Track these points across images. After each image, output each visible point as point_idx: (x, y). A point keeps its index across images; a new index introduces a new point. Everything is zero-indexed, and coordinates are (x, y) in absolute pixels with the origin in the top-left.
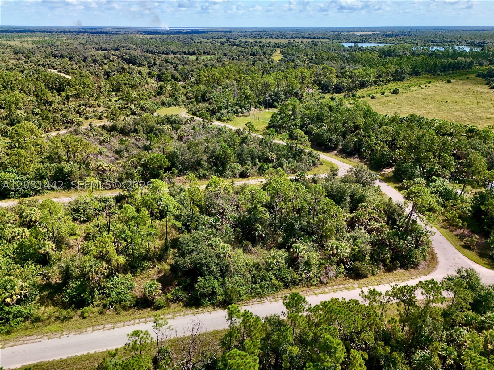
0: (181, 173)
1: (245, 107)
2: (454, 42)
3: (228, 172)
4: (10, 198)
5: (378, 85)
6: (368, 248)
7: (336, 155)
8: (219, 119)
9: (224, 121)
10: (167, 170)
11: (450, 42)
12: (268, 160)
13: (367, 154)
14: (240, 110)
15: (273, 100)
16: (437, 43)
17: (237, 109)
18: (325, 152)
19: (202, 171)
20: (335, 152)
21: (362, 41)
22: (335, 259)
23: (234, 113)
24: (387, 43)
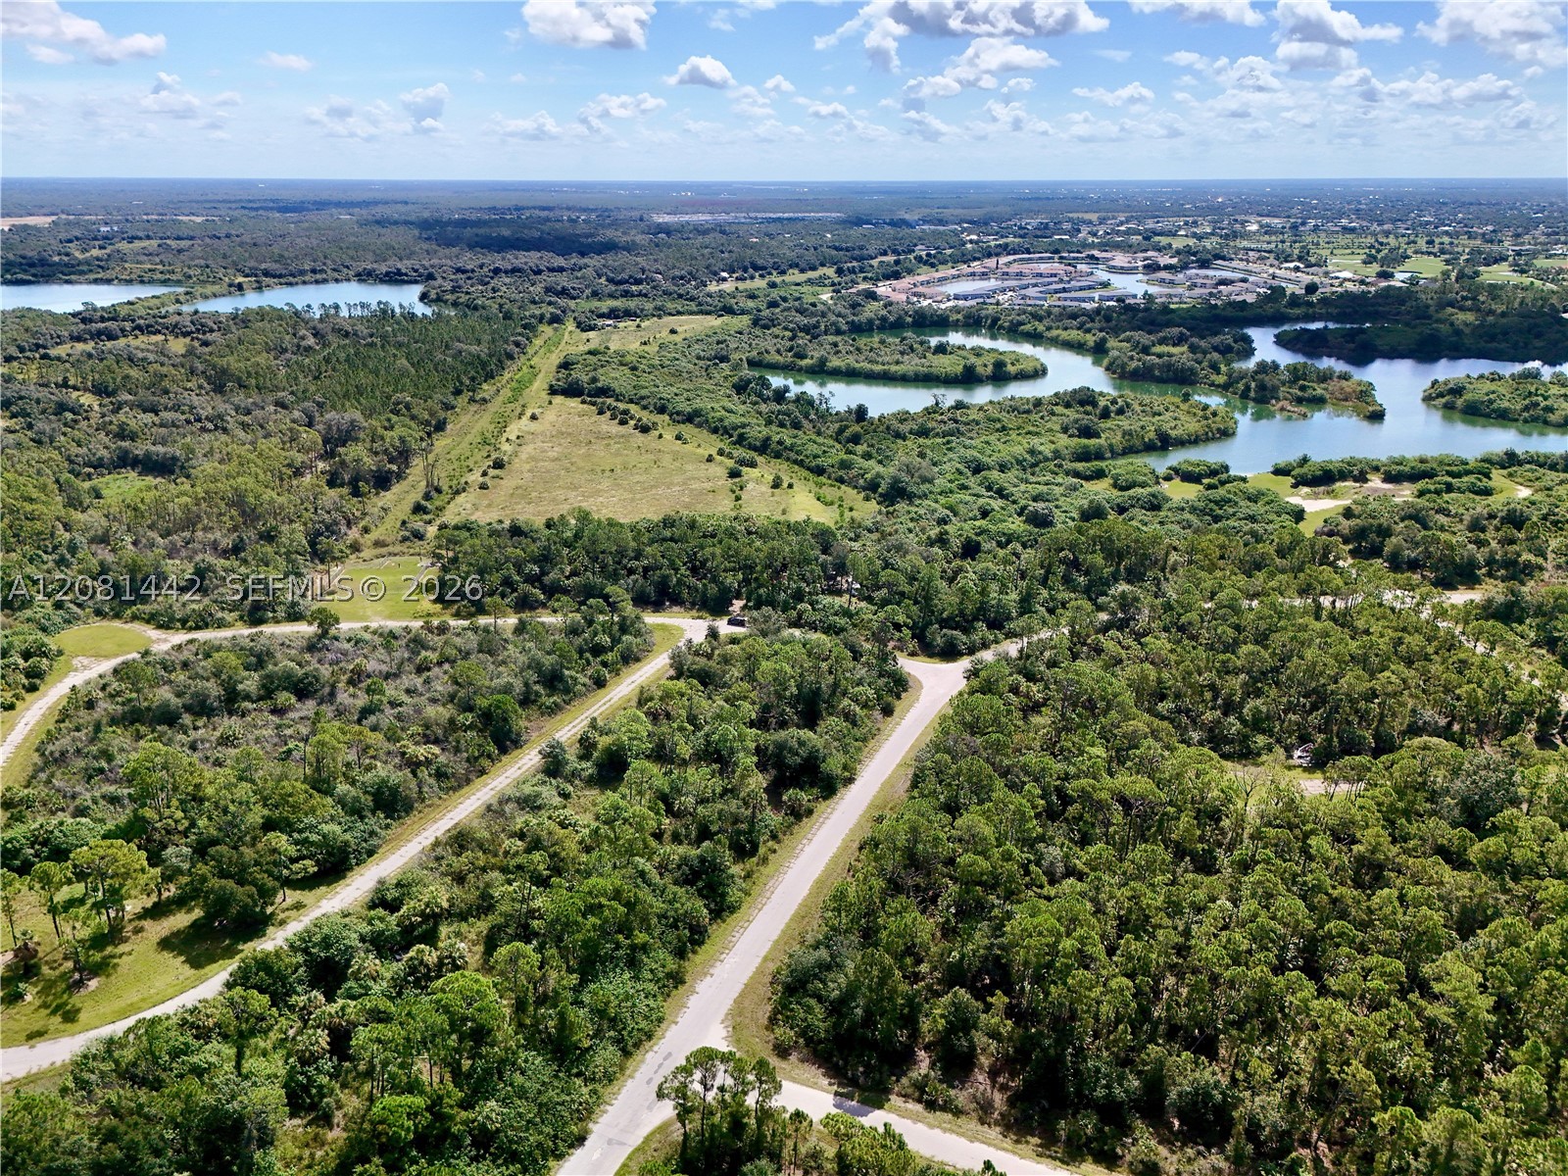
2: (323, 271)
3: (576, 687)
12: (600, 650)
16: (283, 276)
24: (129, 282)
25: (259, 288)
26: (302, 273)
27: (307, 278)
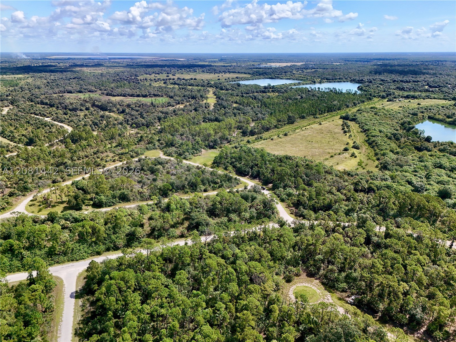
0: (176, 192)
1: (198, 150)
2: (342, 79)
3: (198, 189)
4: (103, 207)
5: (278, 128)
6: (255, 215)
7: (248, 178)
8: (185, 158)
9: (187, 160)
10: (170, 190)
11: (339, 79)
12: (216, 183)
13: (262, 177)
14: (195, 152)
15: (214, 144)
16: (330, 80)
17: (194, 152)
18: (243, 177)
19: (186, 190)
20: (248, 176)
21: (276, 77)
22: (244, 219)
23: (192, 154)
24: (294, 79)
25: (320, 83)
26: (336, 79)
27: (337, 81)
